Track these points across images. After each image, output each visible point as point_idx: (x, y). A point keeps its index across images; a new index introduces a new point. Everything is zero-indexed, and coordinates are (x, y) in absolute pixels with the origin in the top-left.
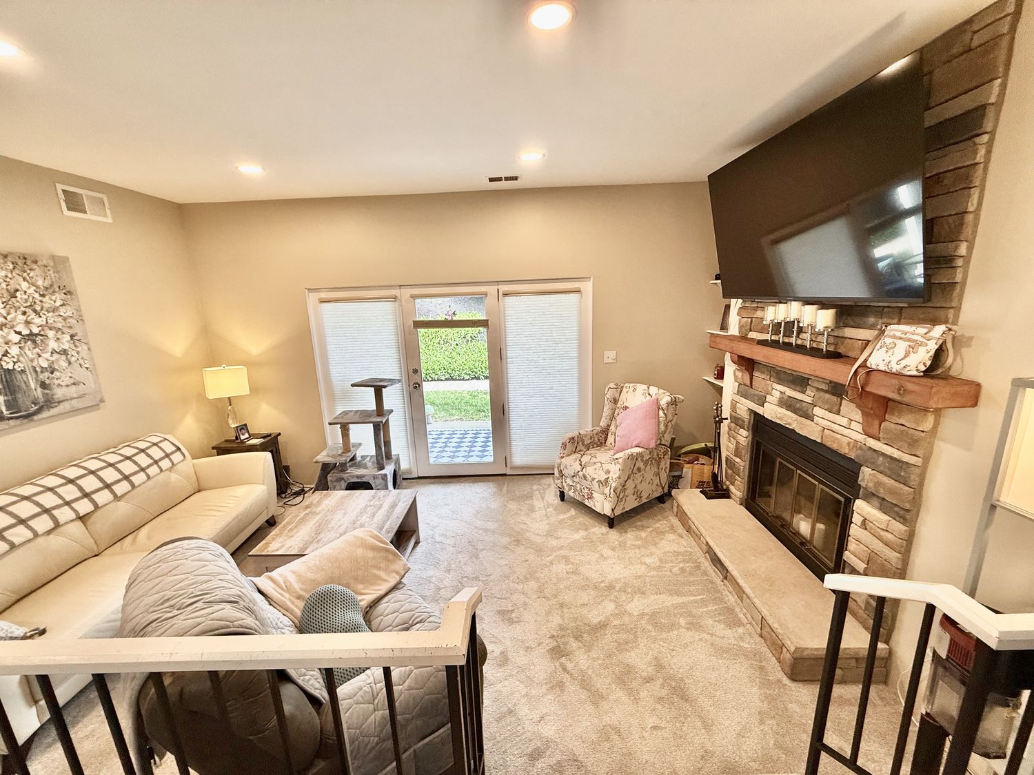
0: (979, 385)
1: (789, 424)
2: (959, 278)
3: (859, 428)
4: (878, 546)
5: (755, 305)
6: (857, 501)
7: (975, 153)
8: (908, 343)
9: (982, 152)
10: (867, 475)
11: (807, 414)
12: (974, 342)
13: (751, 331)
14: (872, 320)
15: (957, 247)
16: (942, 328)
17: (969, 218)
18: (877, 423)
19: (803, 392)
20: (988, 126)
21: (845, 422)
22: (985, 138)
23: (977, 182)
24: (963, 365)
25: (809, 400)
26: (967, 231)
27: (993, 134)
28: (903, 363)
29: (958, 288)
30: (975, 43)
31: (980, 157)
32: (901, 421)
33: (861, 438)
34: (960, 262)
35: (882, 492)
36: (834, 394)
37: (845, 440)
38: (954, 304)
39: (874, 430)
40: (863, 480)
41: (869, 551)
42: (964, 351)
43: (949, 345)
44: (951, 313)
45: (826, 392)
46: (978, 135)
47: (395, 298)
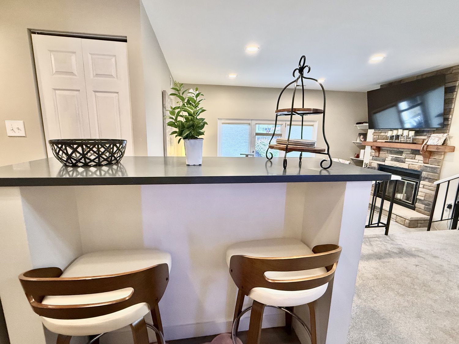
0: (455, 147)
1: (396, 165)
2: (449, 123)
3: (422, 162)
4: (428, 191)
5: (380, 131)
6: (421, 181)
7: (454, 96)
8: (438, 138)
9: (455, 95)
10: (424, 174)
11: (403, 161)
12: (453, 137)
13: (378, 139)
14: (425, 134)
15: (449, 116)
16: (446, 134)
17: (452, 110)
18: (428, 159)
19: (402, 155)
20: (456, 90)
21: (417, 161)
22: (456, 93)
23: (454, 102)
24: (450, 143)
25: (404, 157)
26: (452, 112)
27: (457, 92)
28: (437, 143)
29: (449, 126)
30: (453, 72)
31: (454, 97)
32: (435, 158)
33: (423, 164)
34: (450, 119)
35: (429, 177)
36: (413, 154)
37: (417, 166)
38: (449, 129)
39: (427, 161)
40: (423, 175)
41: (425, 194)
42: (451, 139)
43: (448, 138)
44: (448, 131)
45: (410, 154)
46: (454, 92)
47: (249, 124)
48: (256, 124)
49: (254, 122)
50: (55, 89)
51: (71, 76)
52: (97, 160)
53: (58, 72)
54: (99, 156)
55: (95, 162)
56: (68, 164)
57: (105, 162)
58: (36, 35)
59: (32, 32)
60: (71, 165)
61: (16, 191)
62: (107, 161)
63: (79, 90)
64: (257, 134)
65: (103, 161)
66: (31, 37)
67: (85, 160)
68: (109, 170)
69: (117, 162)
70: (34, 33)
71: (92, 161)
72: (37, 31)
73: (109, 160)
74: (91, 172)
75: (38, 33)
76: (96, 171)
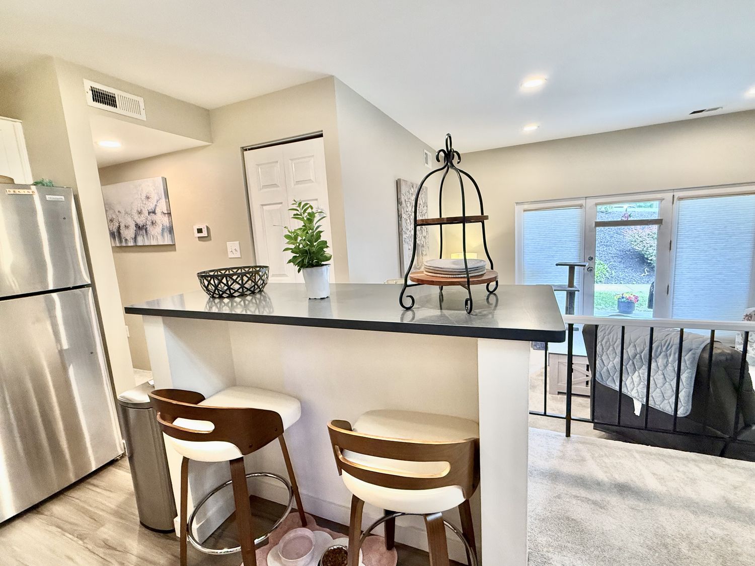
47: (581, 206)
48: (597, 204)
49: (591, 202)
50: (262, 205)
51: (275, 189)
52: (241, 290)
53: (265, 187)
54: (242, 286)
55: (240, 292)
56: (215, 295)
57: (249, 292)
58: (248, 151)
59: (244, 149)
60: (218, 296)
61: (159, 319)
62: (251, 291)
63: (281, 203)
64: (599, 224)
65: (246, 291)
66: (243, 154)
67: (230, 292)
68: (252, 299)
69: (261, 291)
70: (246, 150)
71: (236, 291)
72: (248, 148)
73: (252, 289)
74: (236, 302)
75: (249, 149)
76: (241, 301)
